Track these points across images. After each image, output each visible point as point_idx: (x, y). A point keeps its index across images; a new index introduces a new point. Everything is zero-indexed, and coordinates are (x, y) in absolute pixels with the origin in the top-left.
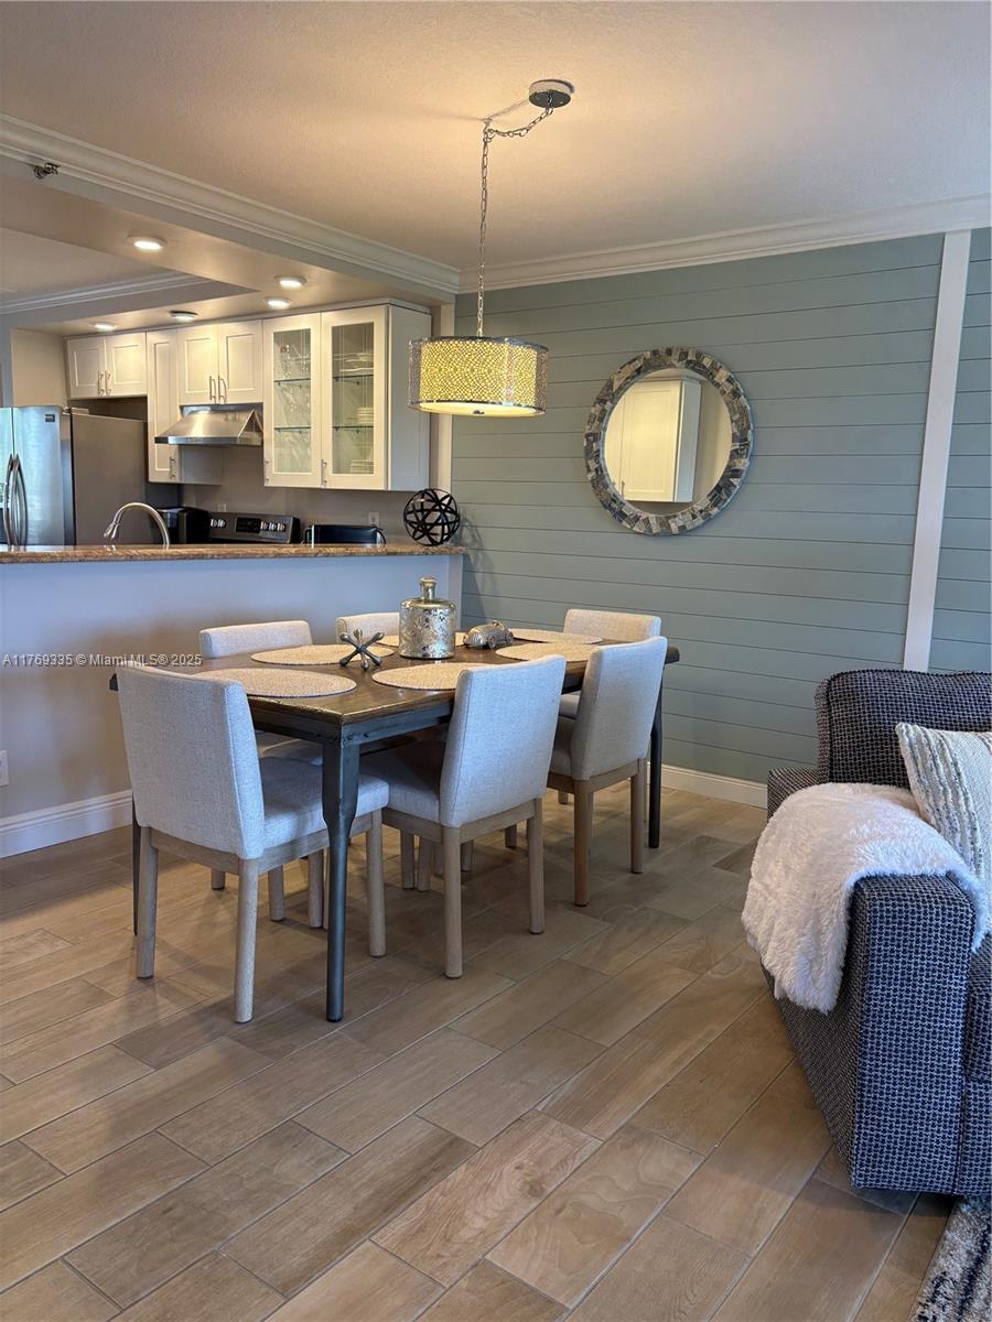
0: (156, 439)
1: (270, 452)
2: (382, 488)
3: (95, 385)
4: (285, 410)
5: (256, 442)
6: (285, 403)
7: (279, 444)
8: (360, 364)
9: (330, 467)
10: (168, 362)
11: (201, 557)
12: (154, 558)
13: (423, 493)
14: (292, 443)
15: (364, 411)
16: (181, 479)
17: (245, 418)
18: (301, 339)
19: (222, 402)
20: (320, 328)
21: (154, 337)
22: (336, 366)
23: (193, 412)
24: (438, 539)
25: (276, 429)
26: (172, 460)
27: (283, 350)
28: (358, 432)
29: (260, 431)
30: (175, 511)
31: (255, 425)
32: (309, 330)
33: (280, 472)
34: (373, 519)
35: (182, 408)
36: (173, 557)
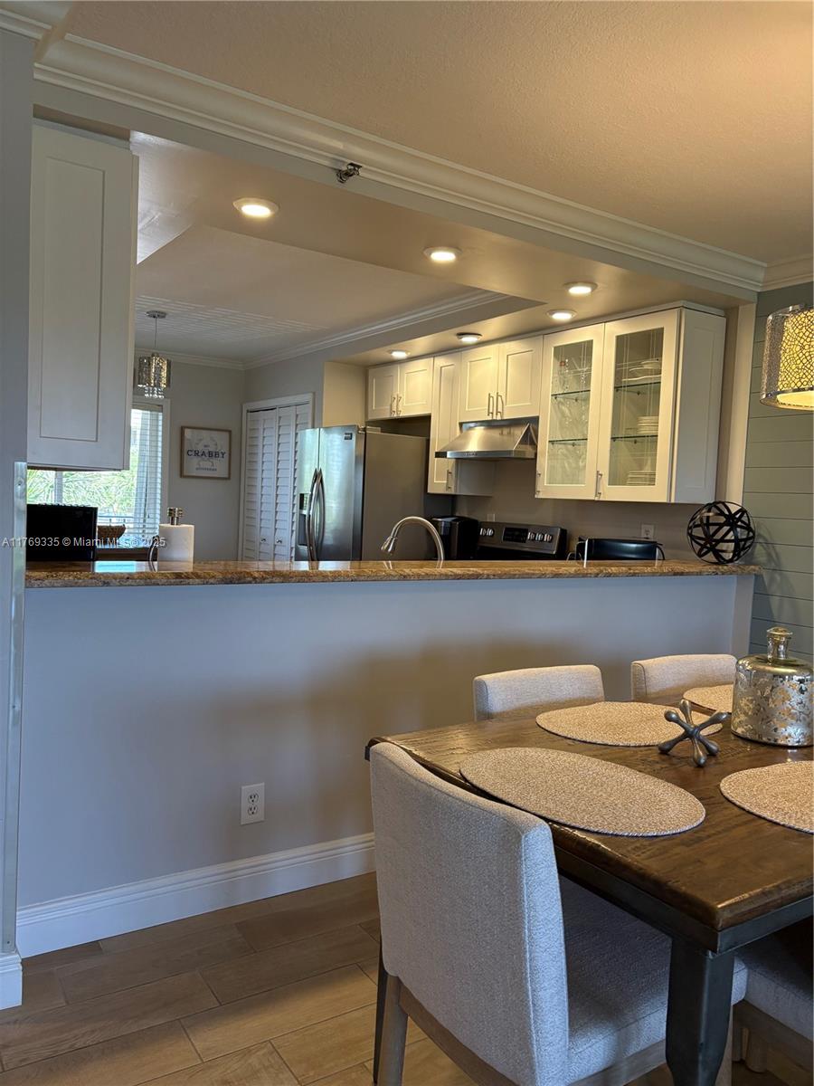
0: (436, 453)
1: (543, 464)
2: (664, 500)
3: (388, 407)
4: (560, 423)
5: (529, 455)
6: (560, 415)
7: (552, 456)
8: (646, 372)
9: (605, 478)
10: (451, 383)
11: (477, 576)
12: (428, 577)
13: (709, 507)
14: (565, 456)
15: (646, 420)
16: (456, 490)
17: (519, 433)
18: (582, 352)
19: (499, 418)
20: (603, 339)
21: (441, 361)
22: (619, 374)
23: (471, 428)
24: (728, 556)
25: (552, 442)
26: (449, 473)
27: (562, 364)
28: (635, 442)
29: (534, 444)
30: (449, 520)
31: (530, 439)
32: (592, 341)
33: (552, 484)
34: (647, 532)
35: (461, 424)
36: (447, 577)
